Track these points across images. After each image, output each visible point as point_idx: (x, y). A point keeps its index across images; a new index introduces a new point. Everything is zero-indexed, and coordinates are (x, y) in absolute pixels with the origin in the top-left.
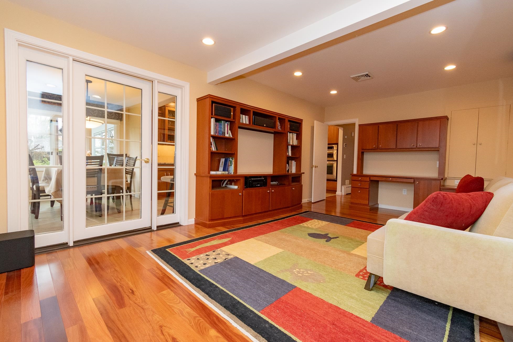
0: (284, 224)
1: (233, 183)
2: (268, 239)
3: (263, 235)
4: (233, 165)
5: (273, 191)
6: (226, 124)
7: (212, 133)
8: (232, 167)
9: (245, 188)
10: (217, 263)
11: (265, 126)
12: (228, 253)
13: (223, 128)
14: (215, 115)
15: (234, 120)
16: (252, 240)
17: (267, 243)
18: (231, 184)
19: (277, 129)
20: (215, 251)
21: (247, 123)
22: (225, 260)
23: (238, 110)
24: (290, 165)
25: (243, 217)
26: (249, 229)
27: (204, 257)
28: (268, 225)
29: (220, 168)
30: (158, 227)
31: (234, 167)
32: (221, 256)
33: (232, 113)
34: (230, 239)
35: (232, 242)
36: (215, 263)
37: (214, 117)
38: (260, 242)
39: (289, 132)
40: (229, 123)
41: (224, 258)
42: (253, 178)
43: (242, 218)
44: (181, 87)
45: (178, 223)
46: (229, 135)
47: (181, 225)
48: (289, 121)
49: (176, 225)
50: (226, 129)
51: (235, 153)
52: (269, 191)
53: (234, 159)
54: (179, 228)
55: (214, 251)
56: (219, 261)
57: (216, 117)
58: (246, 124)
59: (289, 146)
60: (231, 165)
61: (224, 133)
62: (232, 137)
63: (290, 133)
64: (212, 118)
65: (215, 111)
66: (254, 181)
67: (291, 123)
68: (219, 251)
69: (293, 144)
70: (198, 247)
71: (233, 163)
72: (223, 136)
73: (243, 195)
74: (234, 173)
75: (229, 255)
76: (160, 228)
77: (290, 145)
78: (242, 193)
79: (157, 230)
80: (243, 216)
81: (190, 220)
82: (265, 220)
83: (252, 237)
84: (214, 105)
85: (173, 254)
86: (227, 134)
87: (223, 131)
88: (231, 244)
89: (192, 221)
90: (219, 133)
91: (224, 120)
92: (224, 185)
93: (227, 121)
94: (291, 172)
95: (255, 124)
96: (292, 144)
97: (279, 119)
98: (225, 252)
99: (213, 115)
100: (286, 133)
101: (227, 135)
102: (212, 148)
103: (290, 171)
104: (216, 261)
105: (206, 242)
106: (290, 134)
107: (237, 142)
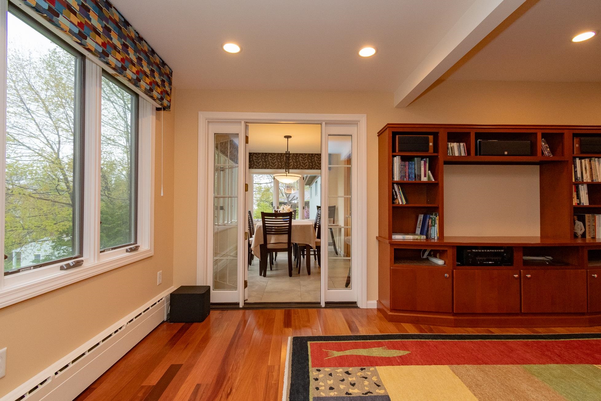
0: (547, 353)
1: (438, 255)
2: (480, 378)
3: (476, 366)
4: (437, 226)
5: (529, 276)
6: (422, 162)
7: (397, 178)
8: (436, 228)
9: (458, 265)
10: (351, 394)
11: (506, 155)
12: (381, 381)
13: (416, 168)
14: (399, 151)
15: (436, 154)
16: (445, 370)
17: (470, 387)
18: (435, 257)
19: (539, 154)
20: (365, 369)
21: (463, 154)
22: (366, 394)
23: (443, 136)
24: (587, 224)
25: (453, 315)
26: (456, 344)
27: (340, 375)
28: (504, 344)
29: (417, 229)
30: (327, 303)
31: (438, 228)
32: (366, 383)
33: (431, 144)
34: (405, 353)
35: (403, 361)
36: (347, 393)
37: (398, 154)
38: (457, 380)
39: (577, 157)
40: (428, 159)
41: (367, 389)
42: (475, 249)
43: (452, 317)
44: (355, 123)
45: (355, 303)
46: (429, 177)
47: (358, 307)
48: (575, 135)
49: (352, 305)
50: (423, 169)
51: (440, 206)
52: (516, 276)
53: (438, 215)
54: (356, 309)
55: (362, 369)
56: (355, 392)
57: (401, 154)
58: (460, 157)
59: (580, 186)
60: (434, 226)
61: (420, 176)
62: (433, 180)
63: (581, 158)
64: (395, 156)
65: (398, 145)
66: (477, 254)
67: (582, 138)
68: (371, 371)
69: (592, 180)
70: (348, 353)
71: (437, 222)
72: (417, 181)
73: (453, 277)
74: (438, 239)
75: (379, 386)
76: (329, 305)
77: (583, 183)
78: (451, 273)
79: (325, 307)
80: (455, 315)
81: (370, 302)
82: (508, 331)
83: (449, 363)
84: (398, 137)
85: (309, 353)
86: (425, 176)
87: (416, 173)
88: (399, 364)
89: (373, 304)
90: (410, 177)
91: (417, 157)
92: (425, 257)
93: (422, 158)
94: (594, 238)
95: (482, 154)
96: (589, 181)
97: (544, 136)
98: (378, 377)
99: (396, 152)
100: (568, 161)
101: (424, 179)
102: (398, 200)
103: (588, 237)
104: (351, 391)
105: (365, 347)
106: (583, 161)
107: (443, 187)
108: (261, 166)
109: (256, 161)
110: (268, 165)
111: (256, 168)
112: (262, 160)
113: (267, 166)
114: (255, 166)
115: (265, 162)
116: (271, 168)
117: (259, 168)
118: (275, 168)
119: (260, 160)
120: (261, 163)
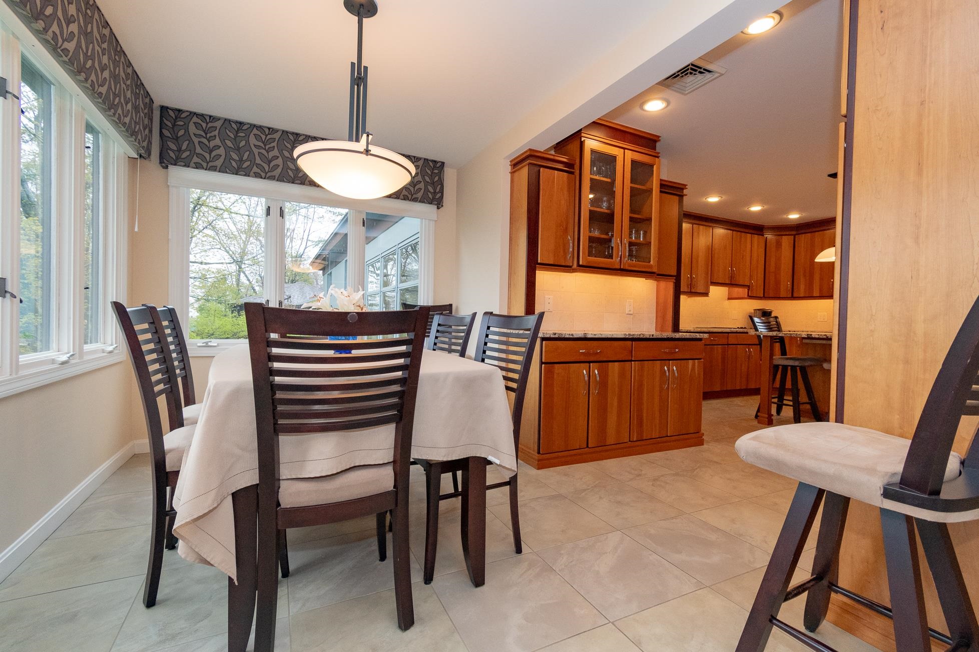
108: (219, 163)
109: (199, 142)
110: (246, 161)
111: (198, 166)
112: (223, 141)
113: (245, 166)
114: (195, 159)
115: (238, 149)
116: (257, 175)
117: (213, 169)
118: (272, 178)
119: (217, 142)
120: (221, 151)
